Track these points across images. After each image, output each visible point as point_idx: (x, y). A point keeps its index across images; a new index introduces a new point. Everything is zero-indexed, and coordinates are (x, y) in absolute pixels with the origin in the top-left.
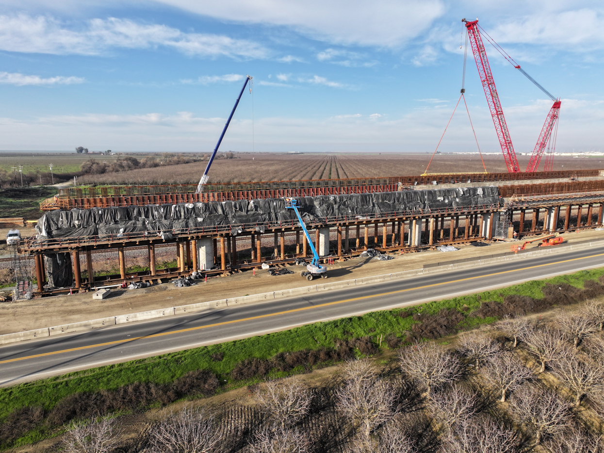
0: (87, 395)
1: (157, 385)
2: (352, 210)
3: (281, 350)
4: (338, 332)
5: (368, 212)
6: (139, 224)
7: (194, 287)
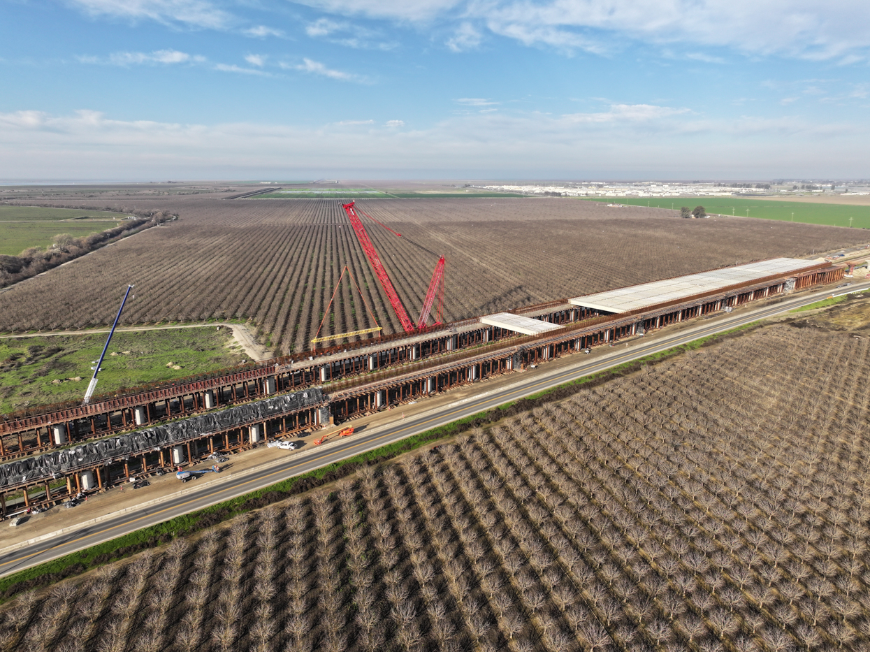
0: (21, 583)
1: (53, 574)
2: (198, 430)
3: (118, 547)
4: (152, 533)
5: (210, 429)
6: (37, 471)
7: (78, 506)
